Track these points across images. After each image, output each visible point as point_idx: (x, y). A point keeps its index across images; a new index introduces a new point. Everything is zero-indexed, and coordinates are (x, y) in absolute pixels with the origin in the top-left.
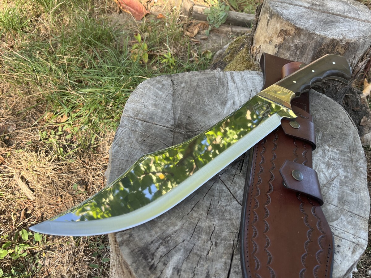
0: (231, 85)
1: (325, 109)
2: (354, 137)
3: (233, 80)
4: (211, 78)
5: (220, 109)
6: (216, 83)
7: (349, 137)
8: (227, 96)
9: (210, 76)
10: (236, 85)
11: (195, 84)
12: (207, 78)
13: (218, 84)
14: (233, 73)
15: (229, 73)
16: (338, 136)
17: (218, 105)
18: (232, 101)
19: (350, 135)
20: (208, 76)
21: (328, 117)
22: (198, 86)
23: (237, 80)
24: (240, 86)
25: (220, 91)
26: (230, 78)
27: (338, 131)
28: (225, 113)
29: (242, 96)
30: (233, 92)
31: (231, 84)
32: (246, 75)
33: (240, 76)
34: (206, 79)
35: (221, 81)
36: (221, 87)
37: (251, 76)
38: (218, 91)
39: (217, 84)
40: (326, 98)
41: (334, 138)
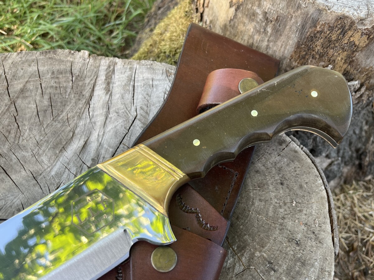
0: (99, 95)
1: (282, 184)
2: (322, 270)
3: (108, 84)
4: (61, 73)
5: (46, 162)
6: (65, 88)
7: (308, 271)
8: (76, 126)
9: (62, 67)
10: (108, 97)
11: (20, 86)
12: (53, 73)
13: (69, 90)
14: (116, 63)
15: (108, 62)
16: (285, 267)
17: (44, 151)
18: (82, 142)
19: (313, 266)
20: (56, 68)
21: (280, 207)
22: (22, 91)
23: (117, 83)
24: (115, 101)
25: (68, 112)
26: (102, 77)
27: (291, 249)
28: (53, 173)
29: (109, 131)
30: (97, 115)
31: (100, 93)
32: (142, 73)
33: (128, 73)
34: (49, 75)
35: (81, 83)
36: (73, 101)
37: (150, 76)
38: (62, 111)
39: (66, 92)
40: (296, 152)
41: (272, 273)
